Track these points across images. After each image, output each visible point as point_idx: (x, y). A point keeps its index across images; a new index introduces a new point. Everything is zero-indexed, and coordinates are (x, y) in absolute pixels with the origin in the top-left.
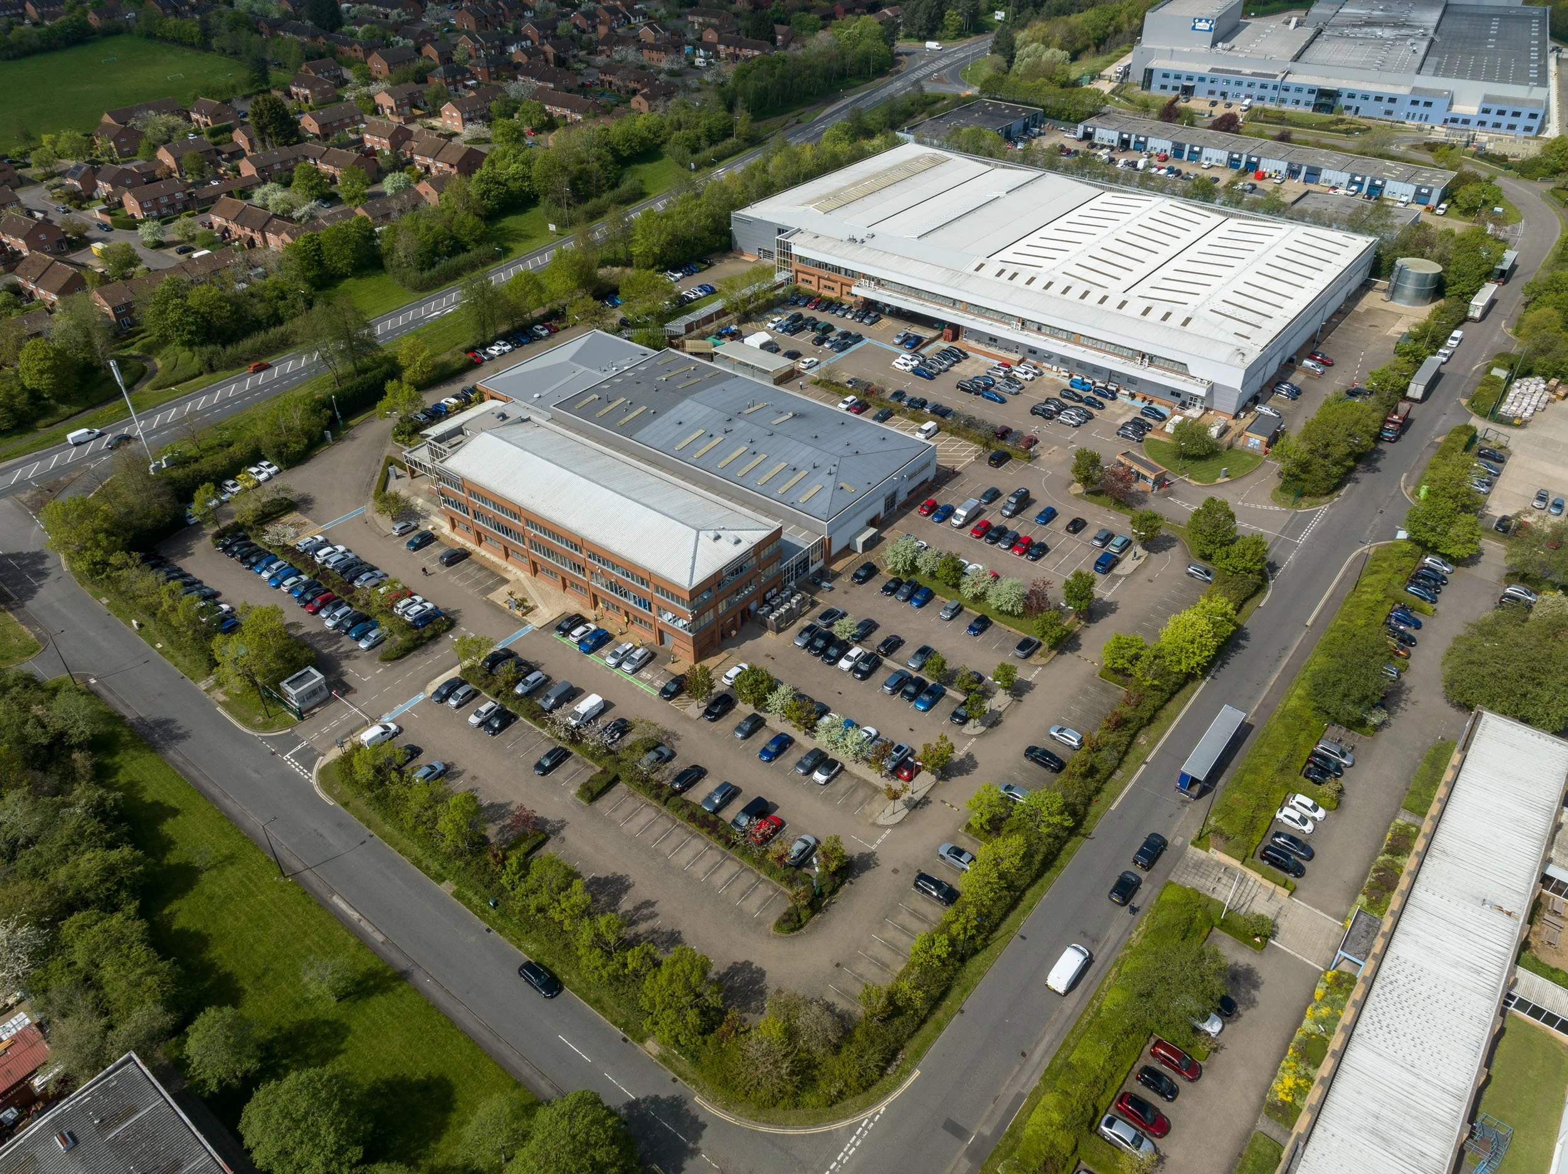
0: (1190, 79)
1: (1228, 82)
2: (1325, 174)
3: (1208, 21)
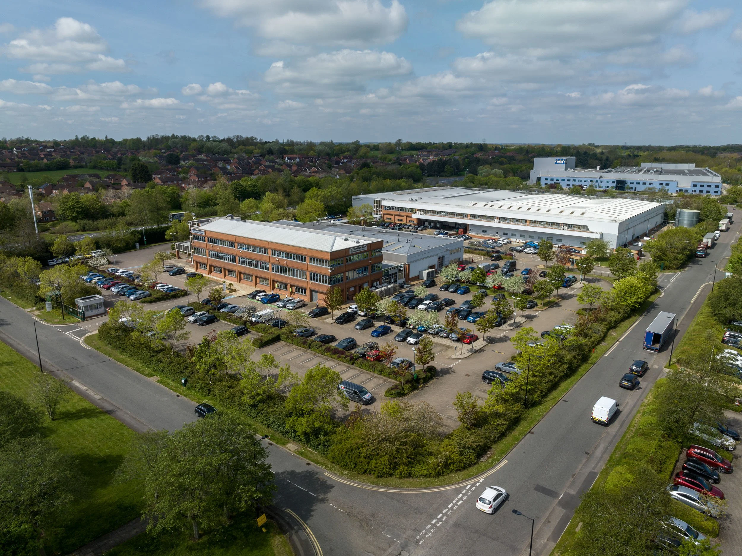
0: (557, 180)
1: (575, 180)
3: (562, 160)
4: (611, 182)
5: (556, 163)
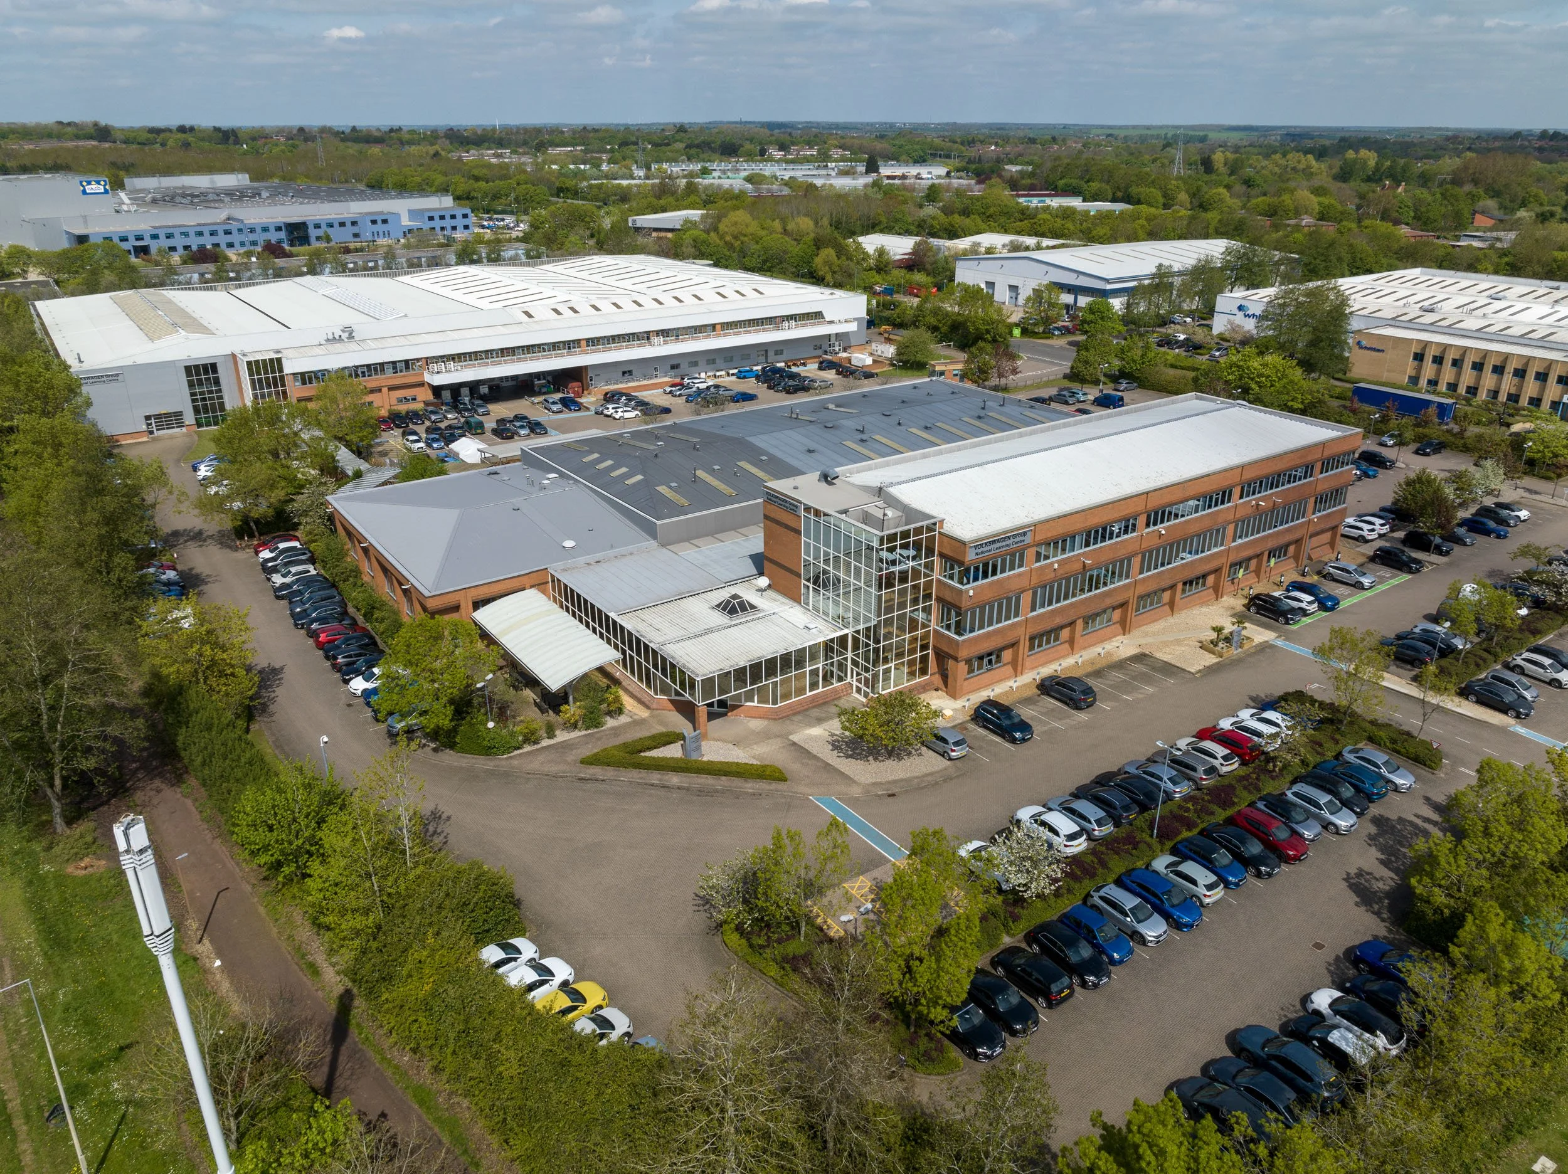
0: (139, 238)
1: (186, 234)
3: (98, 183)
4: (272, 229)
5: (84, 192)
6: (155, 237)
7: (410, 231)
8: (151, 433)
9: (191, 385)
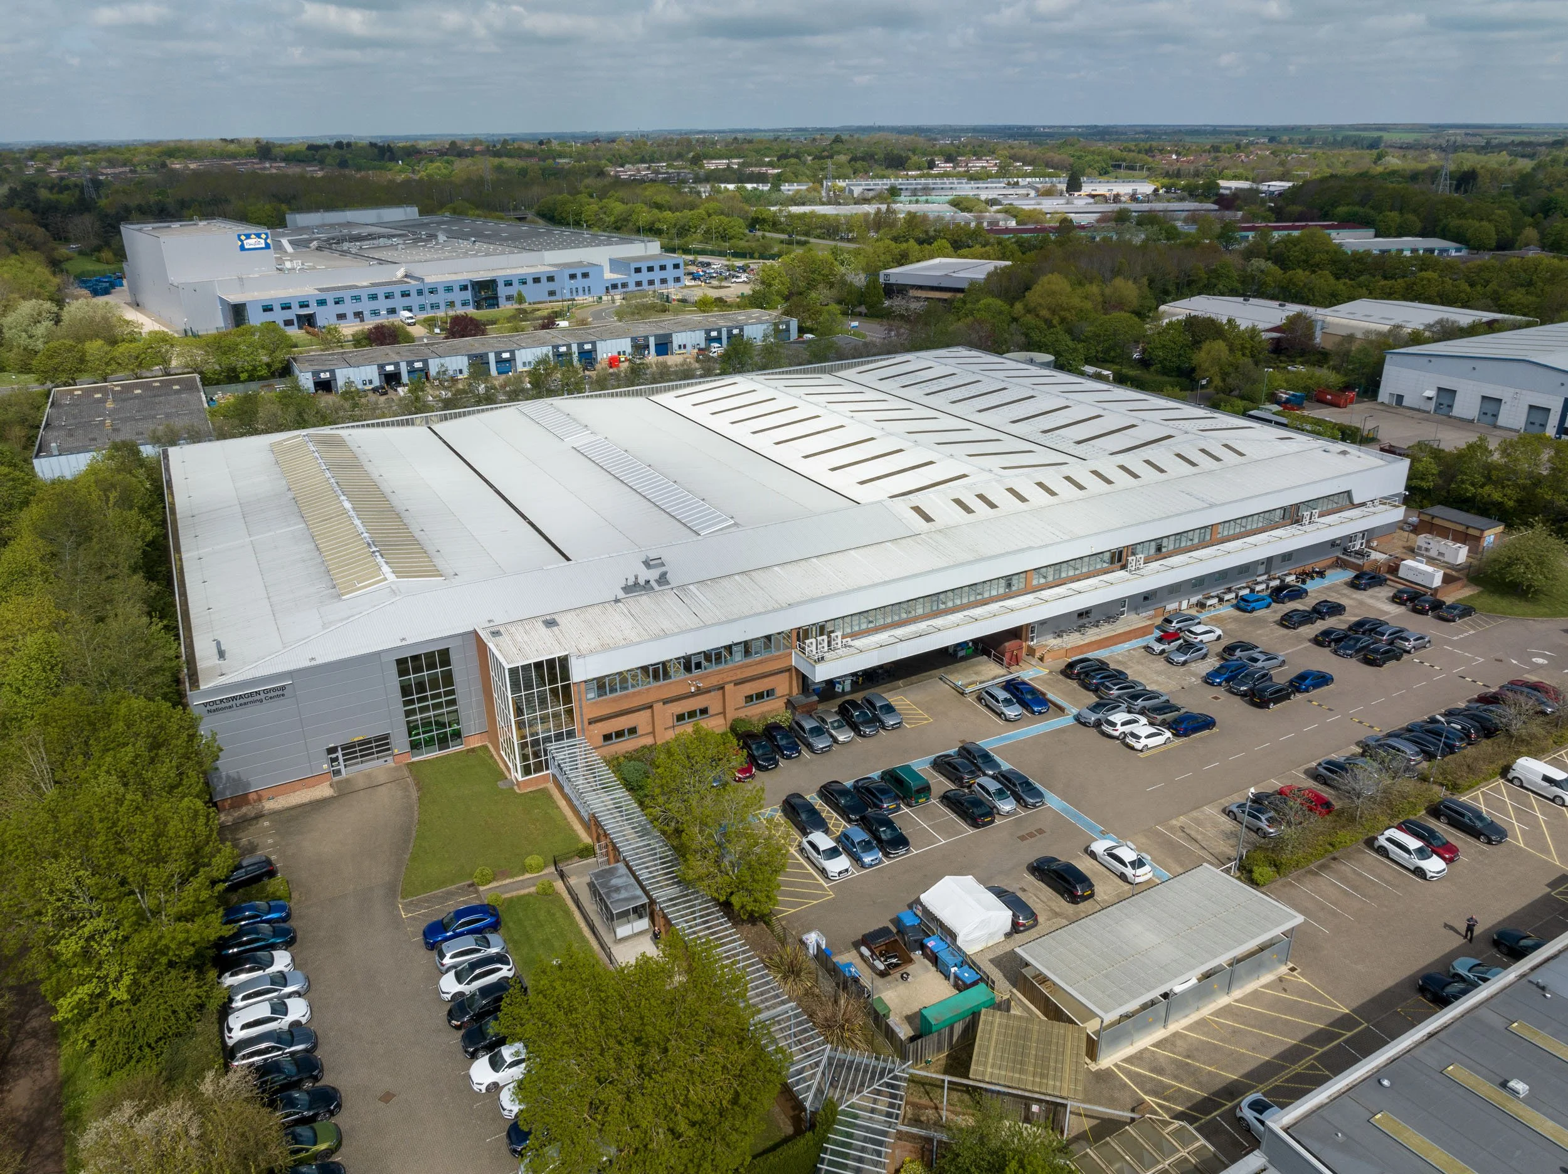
0: (303, 305)
2: (678, 339)
4: (456, 289)
5: (242, 248)
6: (322, 303)
7: (615, 286)
8: (337, 772)
9: (405, 690)
